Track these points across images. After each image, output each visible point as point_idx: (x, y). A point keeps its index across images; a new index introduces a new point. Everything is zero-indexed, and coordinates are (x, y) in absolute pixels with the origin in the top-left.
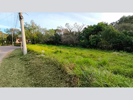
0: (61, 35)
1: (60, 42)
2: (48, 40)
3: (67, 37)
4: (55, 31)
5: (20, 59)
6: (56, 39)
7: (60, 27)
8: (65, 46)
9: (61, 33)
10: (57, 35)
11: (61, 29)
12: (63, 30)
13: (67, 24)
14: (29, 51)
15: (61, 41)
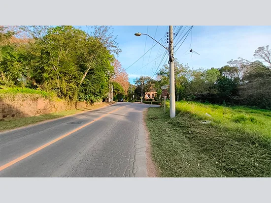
0: (237, 79)
1: (236, 98)
2: (205, 93)
3: (263, 84)
4: (221, 70)
5: (169, 123)
6: (223, 90)
7: (236, 61)
8: (255, 109)
9: (236, 76)
10: (226, 80)
11: (239, 65)
12: (243, 66)
13: (261, 49)
14: (178, 112)
15: (239, 96)
